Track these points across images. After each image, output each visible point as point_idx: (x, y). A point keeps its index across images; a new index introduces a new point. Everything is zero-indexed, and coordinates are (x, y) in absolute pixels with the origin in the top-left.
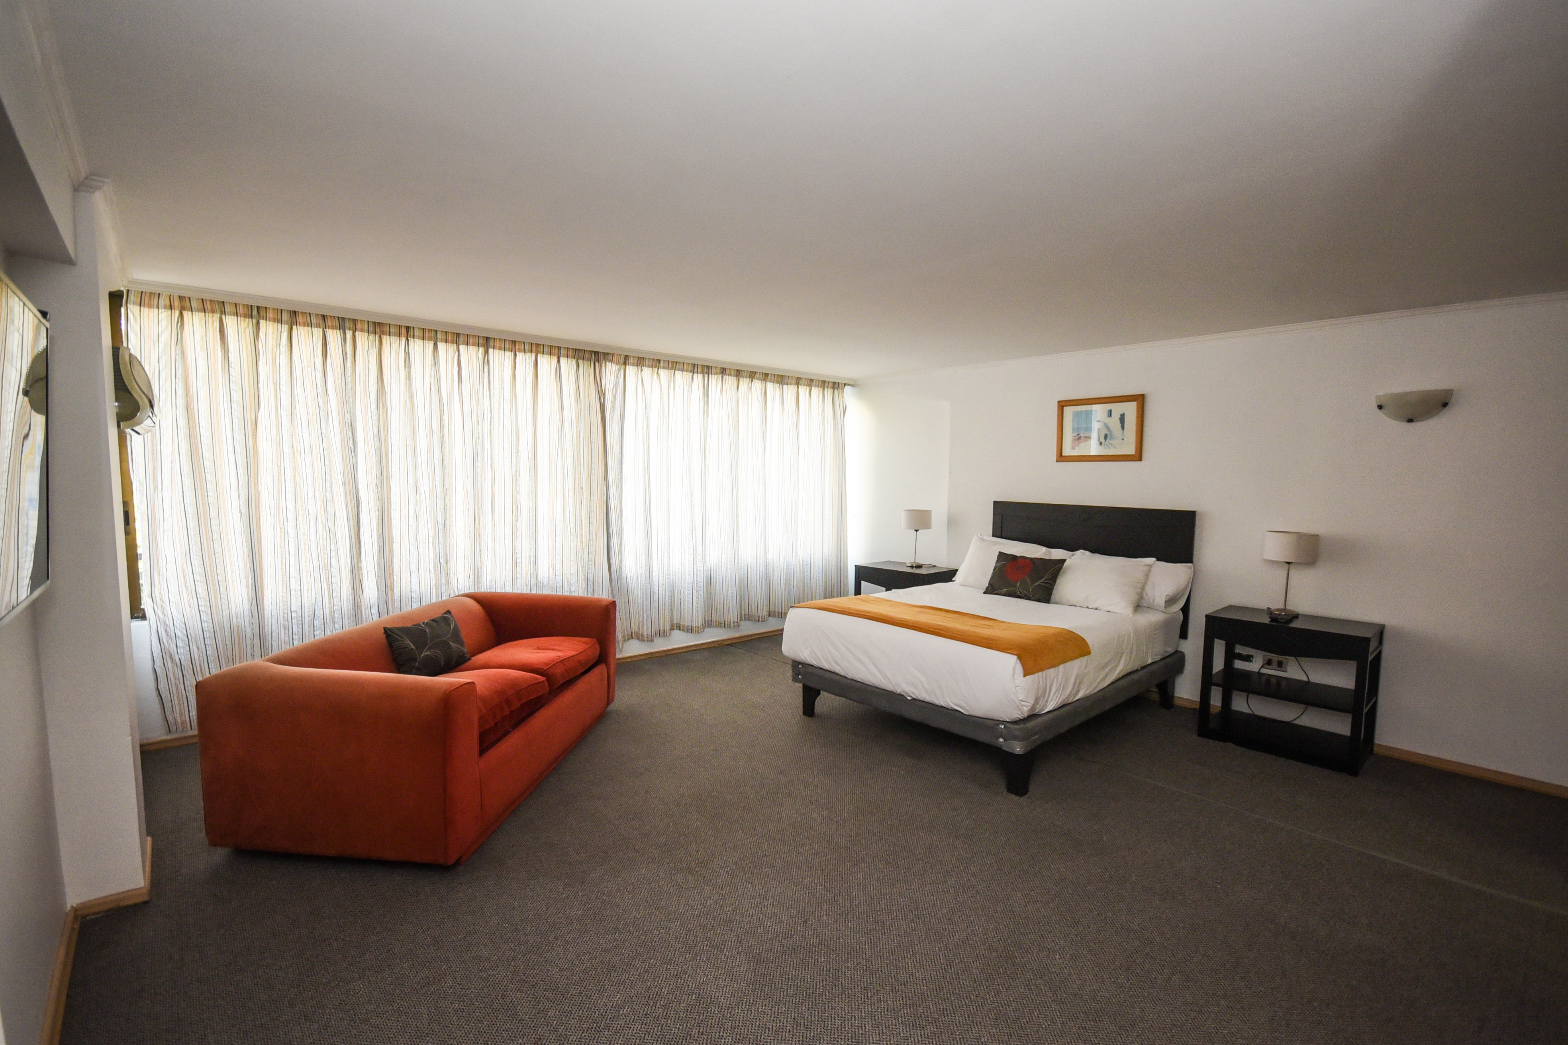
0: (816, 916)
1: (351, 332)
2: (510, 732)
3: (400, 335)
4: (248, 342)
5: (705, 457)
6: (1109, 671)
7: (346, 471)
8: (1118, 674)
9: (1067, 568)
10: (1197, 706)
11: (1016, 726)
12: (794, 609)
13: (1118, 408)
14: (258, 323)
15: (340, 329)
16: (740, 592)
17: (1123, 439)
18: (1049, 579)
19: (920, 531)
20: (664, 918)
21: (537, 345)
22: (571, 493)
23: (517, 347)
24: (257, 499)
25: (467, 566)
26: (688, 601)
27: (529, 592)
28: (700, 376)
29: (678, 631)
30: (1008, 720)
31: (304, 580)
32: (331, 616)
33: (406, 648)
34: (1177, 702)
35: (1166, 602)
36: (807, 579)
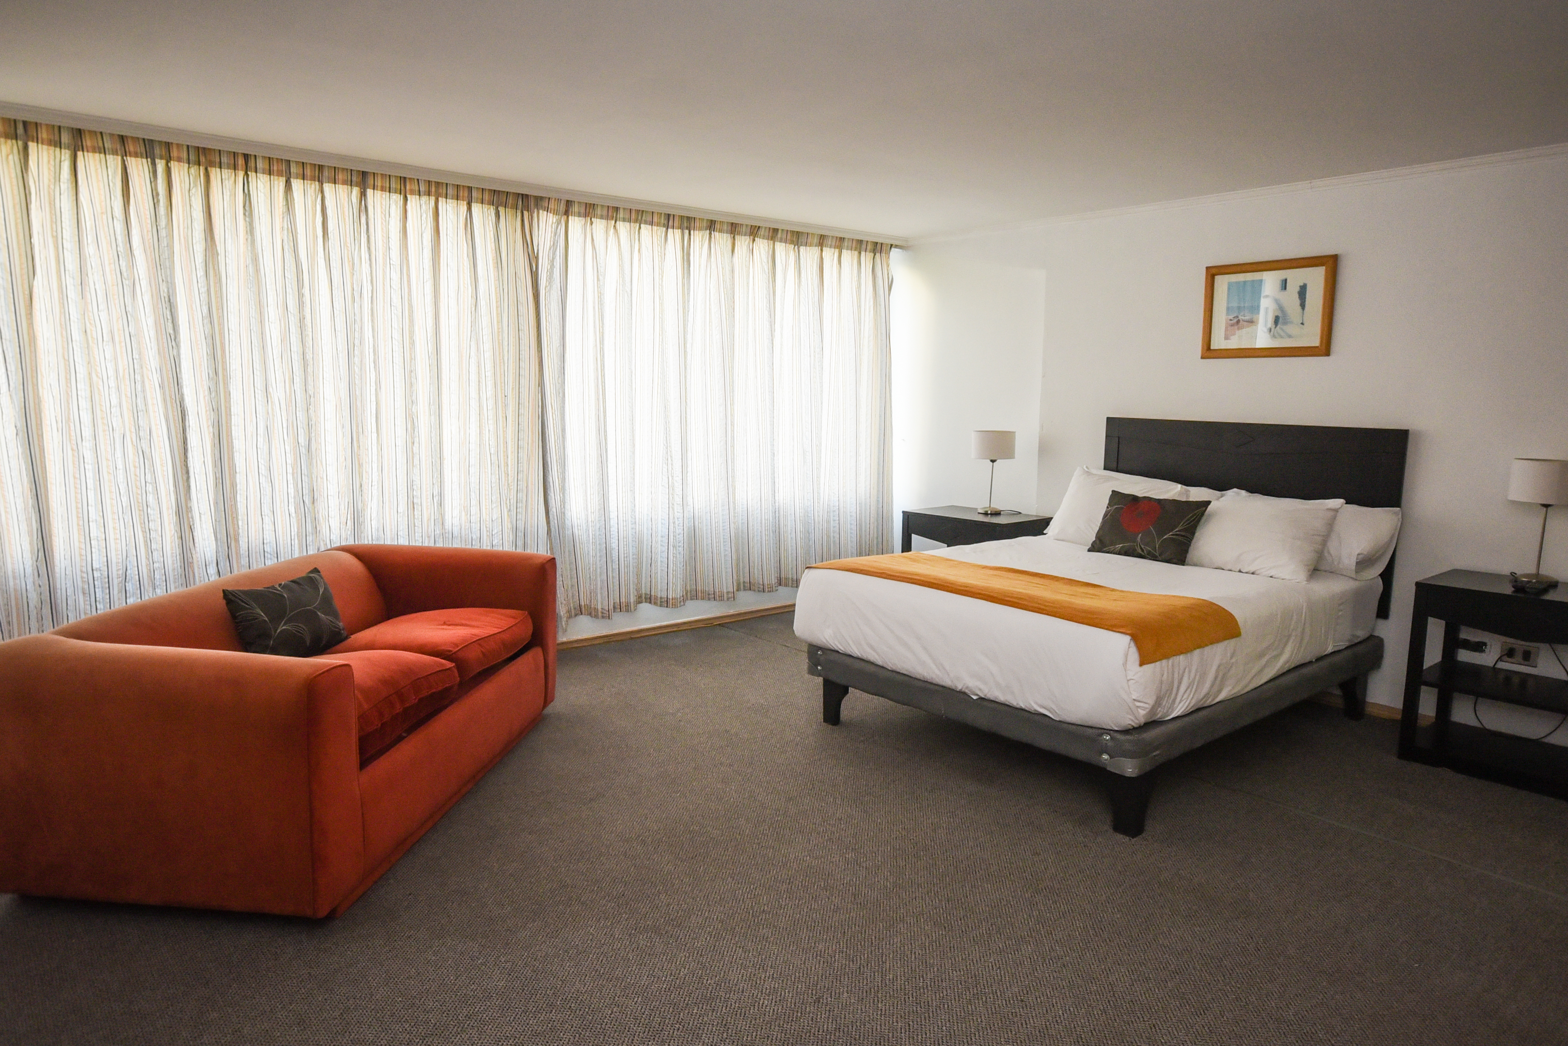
0: (833, 994)
1: (163, 162)
2: (404, 738)
3: (235, 168)
4: (13, 175)
5: (685, 351)
6: (1267, 662)
7: (164, 368)
8: (1281, 667)
9: (1210, 516)
10: (1399, 717)
11: (1129, 737)
12: (812, 571)
13: (1296, 277)
14: (26, 148)
15: (147, 158)
16: (737, 550)
17: (1302, 324)
18: (1185, 530)
19: (998, 461)
20: (618, 993)
21: (438, 184)
22: (491, 403)
23: (408, 187)
24: (37, 406)
25: (342, 507)
26: (661, 561)
27: (433, 545)
28: (678, 232)
29: (648, 605)
30: (1116, 729)
31: (110, 525)
32: (149, 577)
33: (257, 619)
34: (1369, 710)
35: (1357, 563)
36: (834, 532)
